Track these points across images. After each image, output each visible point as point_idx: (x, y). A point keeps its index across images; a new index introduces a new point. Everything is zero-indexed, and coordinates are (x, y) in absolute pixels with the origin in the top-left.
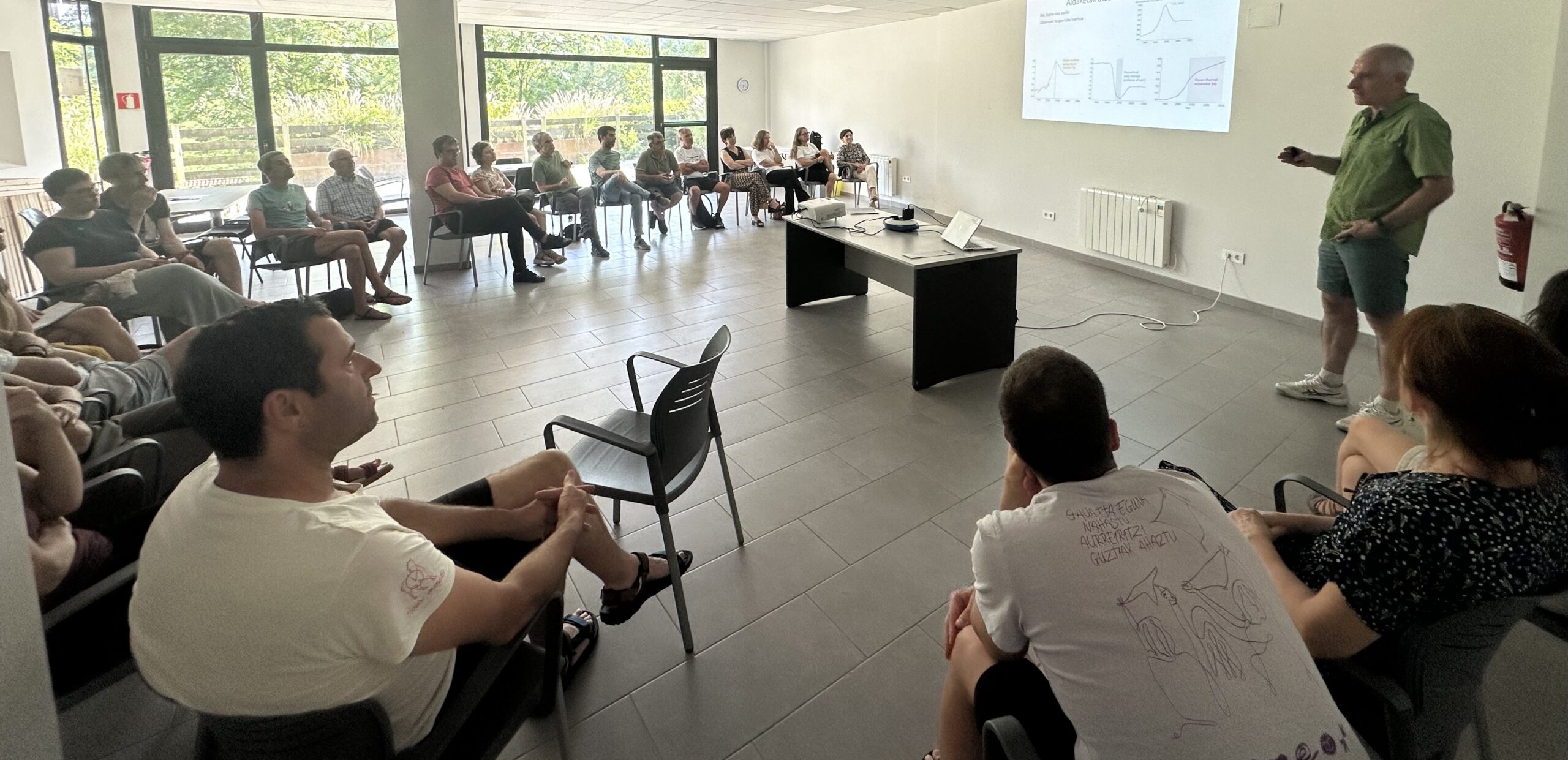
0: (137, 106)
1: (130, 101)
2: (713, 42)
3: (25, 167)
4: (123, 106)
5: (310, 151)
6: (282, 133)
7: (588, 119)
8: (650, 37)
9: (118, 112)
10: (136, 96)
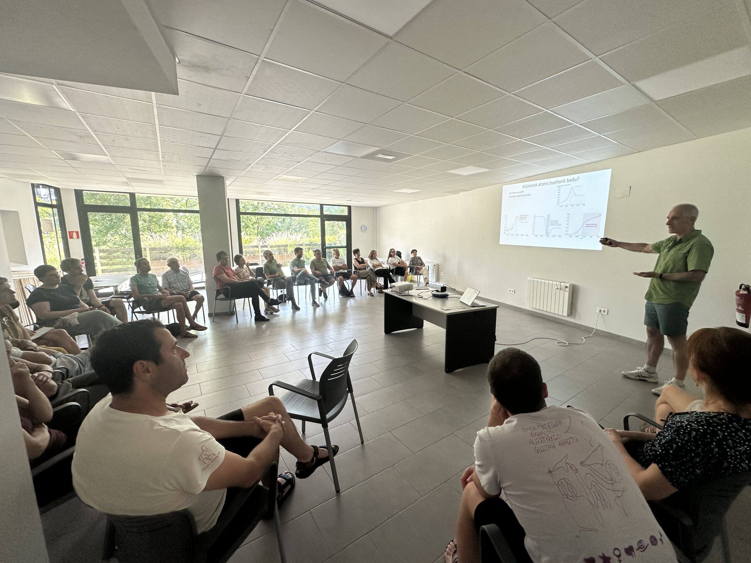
0: (78, 237)
1: (75, 235)
2: (349, 207)
3: (27, 266)
4: (71, 237)
5: (159, 260)
6: (146, 251)
7: (290, 245)
8: (319, 205)
9: (70, 240)
10: (77, 233)
